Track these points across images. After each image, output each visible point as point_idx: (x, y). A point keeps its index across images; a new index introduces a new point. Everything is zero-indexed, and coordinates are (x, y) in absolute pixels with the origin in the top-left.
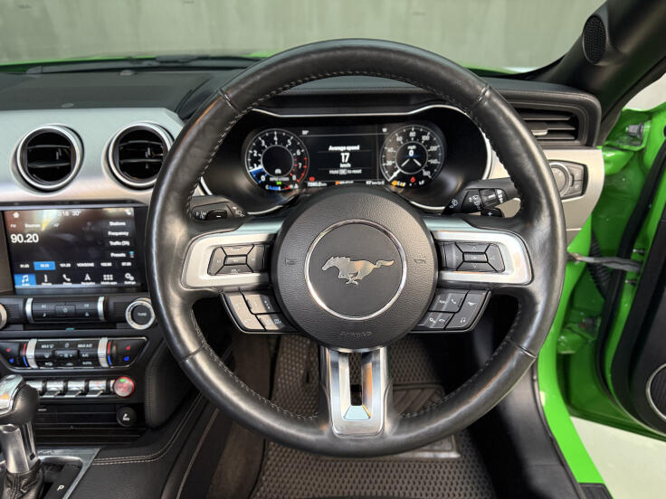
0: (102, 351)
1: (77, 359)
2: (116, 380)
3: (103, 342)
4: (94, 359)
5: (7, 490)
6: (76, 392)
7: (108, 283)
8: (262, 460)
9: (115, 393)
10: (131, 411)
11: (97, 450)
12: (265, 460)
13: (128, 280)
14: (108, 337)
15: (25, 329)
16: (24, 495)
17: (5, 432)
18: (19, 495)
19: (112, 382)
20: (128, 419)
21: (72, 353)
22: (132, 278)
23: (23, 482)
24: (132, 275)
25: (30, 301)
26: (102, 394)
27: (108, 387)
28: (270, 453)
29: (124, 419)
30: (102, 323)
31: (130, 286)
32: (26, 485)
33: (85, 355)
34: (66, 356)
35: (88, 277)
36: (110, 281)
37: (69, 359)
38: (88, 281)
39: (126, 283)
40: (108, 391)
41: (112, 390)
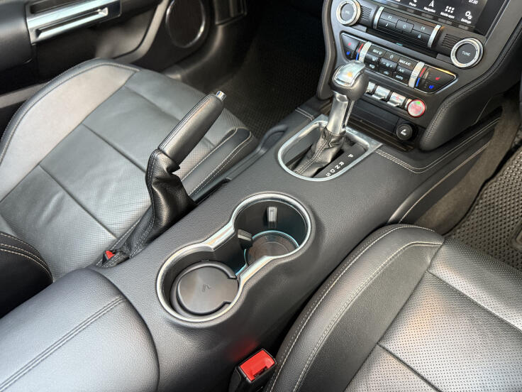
0: (416, 73)
1: (393, 72)
2: (413, 100)
3: (420, 65)
4: (407, 77)
5: (321, 140)
6: (380, 96)
7: (446, 15)
8: (463, 218)
9: (407, 110)
10: (410, 129)
11: (381, 144)
12: (465, 219)
13: (466, 18)
14: (426, 63)
15: (367, 32)
16: (329, 148)
17: (338, 100)
18: (327, 146)
19: (409, 100)
20: (405, 134)
21: (392, 65)
22: (470, 17)
23: (333, 140)
24: (472, 14)
25: (381, 9)
26: (398, 106)
27: (404, 104)
28: (472, 217)
29: (402, 133)
30: (428, 49)
31: (465, 24)
32: (333, 142)
33: (402, 70)
34: (387, 65)
35: (432, 4)
36: (449, 14)
37: (388, 69)
38: (431, 8)
39: (463, 20)
40: (403, 107)
41: (406, 107)
